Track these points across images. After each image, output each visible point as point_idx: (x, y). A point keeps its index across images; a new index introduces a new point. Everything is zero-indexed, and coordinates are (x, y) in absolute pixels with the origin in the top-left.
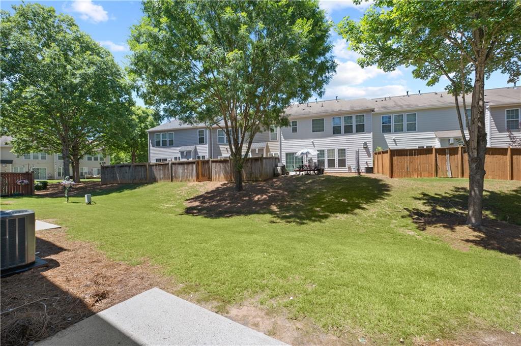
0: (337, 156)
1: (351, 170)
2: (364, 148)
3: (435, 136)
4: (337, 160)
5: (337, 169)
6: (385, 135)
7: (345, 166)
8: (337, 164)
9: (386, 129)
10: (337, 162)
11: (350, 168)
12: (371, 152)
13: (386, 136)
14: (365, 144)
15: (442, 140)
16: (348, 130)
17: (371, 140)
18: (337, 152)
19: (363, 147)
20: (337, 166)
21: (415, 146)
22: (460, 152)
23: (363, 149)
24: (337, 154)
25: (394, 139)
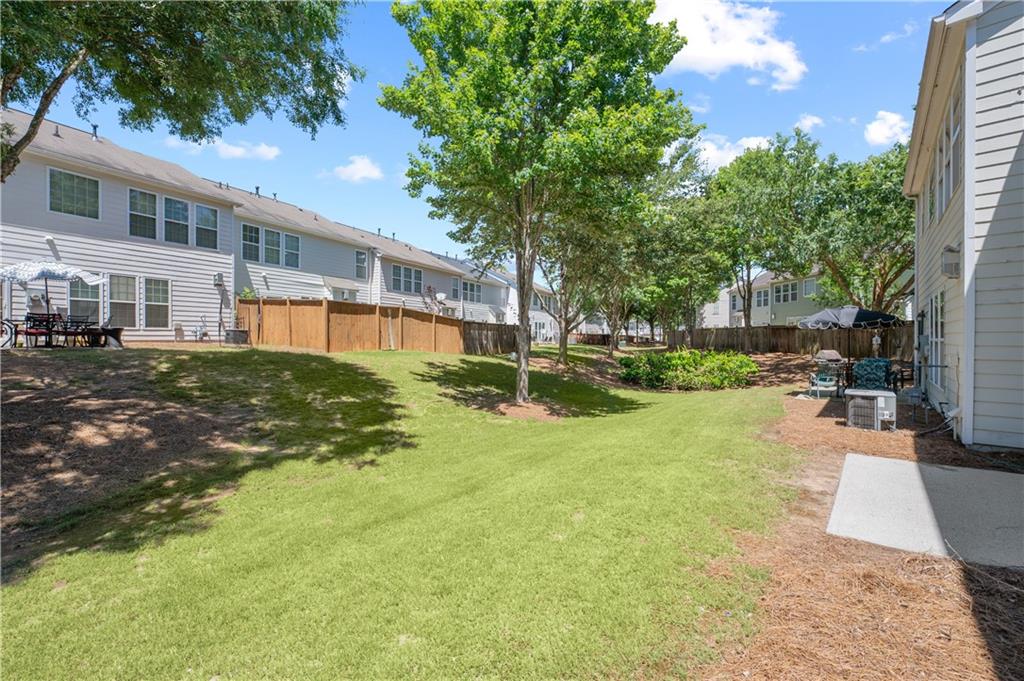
0: (143, 296)
1: (183, 335)
2: (216, 285)
3: (322, 283)
4: (143, 307)
5: (141, 333)
6: (248, 265)
7: (166, 325)
8: (143, 317)
9: (251, 254)
10: (143, 312)
11: (179, 331)
12: (231, 298)
13: (251, 267)
14: (220, 276)
15: (336, 291)
16: (176, 235)
17: (232, 271)
18: (143, 285)
19: (212, 282)
20: (143, 322)
21: (297, 294)
22: (400, 314)
23: (213, 287)
24: (143, 291)
25: (264, 277)
